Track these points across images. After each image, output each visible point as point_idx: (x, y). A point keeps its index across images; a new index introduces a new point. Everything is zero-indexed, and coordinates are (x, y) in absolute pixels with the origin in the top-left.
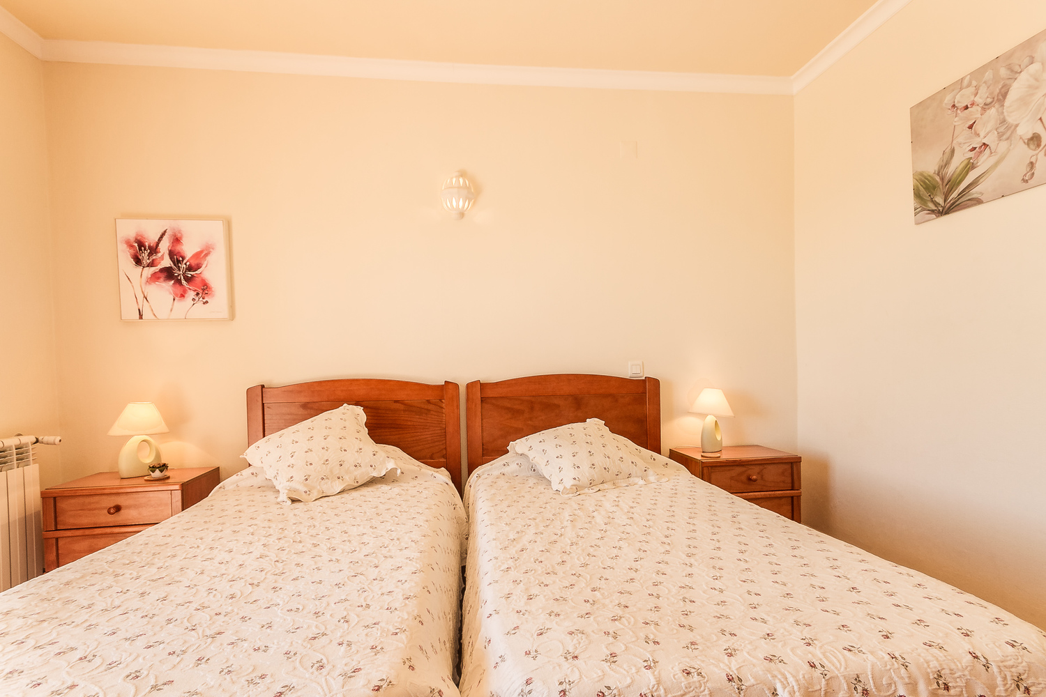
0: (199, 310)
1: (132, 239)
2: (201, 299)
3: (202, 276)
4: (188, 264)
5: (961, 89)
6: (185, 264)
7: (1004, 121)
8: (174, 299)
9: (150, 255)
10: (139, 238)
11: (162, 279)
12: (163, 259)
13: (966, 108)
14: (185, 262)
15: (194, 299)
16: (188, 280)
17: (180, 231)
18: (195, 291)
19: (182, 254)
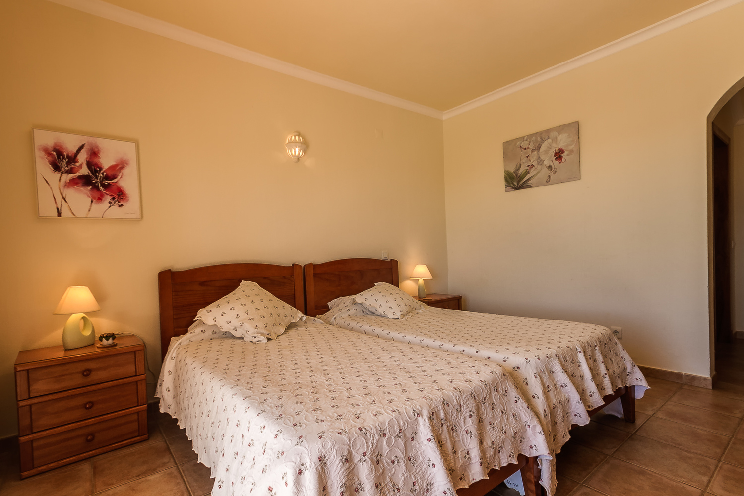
0: (115, 211)
1: (51, 149)
2: (117, 203)
3: (118, 184)
4: (105, 174)
5: (524, 141)
6: (103, 174)
7: (539, 158)
8: (92, 202)
9: (68, 163)
10: (57, 148)
11: (80, 185)
12: (81, 168)
13: (526, 149)
14: (102, 172)
15: (110, 203)
16: (106, 187)
17: (97, 147)
18: (111, 196)
19: (100, 166)
